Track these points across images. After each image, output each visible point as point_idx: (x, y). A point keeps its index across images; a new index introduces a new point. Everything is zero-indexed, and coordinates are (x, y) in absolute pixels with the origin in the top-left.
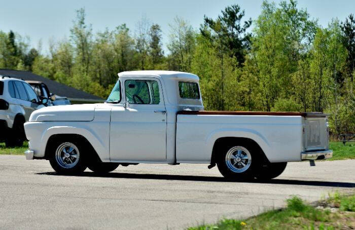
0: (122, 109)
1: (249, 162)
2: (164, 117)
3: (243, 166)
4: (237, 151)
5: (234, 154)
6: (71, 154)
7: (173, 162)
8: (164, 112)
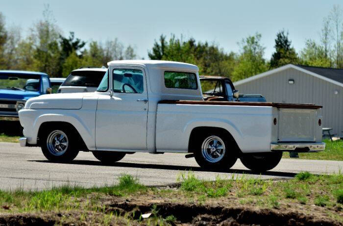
0: (108, 97)
1: (224, 152)
2: (145, 105)
3: (218, 156)
4: (213, 141)
5: (211, 143)
6: (61, 142)
7: (153, 151)
8: (146, 101)
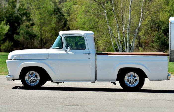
4: (130, 75)
7: (94, 81)
8: (89, 54)
